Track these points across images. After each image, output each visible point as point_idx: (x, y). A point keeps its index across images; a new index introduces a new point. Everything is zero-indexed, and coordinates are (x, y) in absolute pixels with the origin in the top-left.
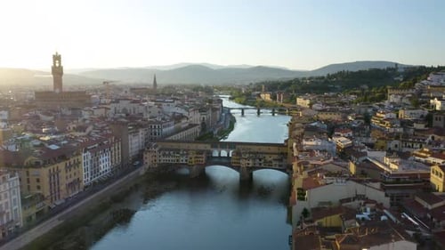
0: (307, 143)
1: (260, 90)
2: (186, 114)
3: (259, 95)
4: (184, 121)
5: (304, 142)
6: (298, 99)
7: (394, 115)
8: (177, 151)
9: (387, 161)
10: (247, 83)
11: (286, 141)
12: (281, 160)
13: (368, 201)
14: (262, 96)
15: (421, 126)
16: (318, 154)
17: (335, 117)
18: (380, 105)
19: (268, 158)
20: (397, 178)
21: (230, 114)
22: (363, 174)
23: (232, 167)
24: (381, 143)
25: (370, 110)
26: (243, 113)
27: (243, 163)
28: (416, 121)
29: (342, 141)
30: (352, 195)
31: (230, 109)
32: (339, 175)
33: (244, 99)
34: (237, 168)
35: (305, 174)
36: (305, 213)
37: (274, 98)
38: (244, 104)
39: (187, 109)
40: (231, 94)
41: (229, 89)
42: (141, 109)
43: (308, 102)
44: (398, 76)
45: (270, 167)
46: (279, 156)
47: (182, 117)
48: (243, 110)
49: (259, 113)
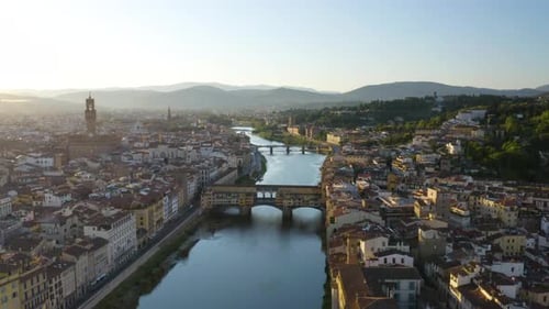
0: (337, 187)
1: (287, 122)
2: (225, 158)
3: (286, 129)
4: (224, 165)
5: (334, 186)
6: (328, 136)
7: (410, 160)
8: (229, 194)
9: (391, 199)
10: (269, 111)
11: (320, 184)
12: (316, 200)
13: (371, 222)
14: (290, 129)
15: (431, 170)
16: (344, 194)
17: (361, 160)
18: (403, 148)
19: (306, 198)
20: (395, 210)
21: (259, 153)
22: (370, 207)
23: (277, 207)
24: (392, 185)
25: (394, 153)
26: (271, 151)
27: (286, 203)
28: (428, 165)
29: (362, 184)
30: (362, 219)
31: (258, 147)
32: (355, 207)
33: (269, 134)
34: (280, 207)
35: (335, 207)
36: (335, 230)
37: (302, 132)
38: (271, 140)
39: (226, 154)
40: (253, 126)
41: (250, 119)
42: (180, 154)
43: (338, 139)
44: (436, 106)
45: (308, 206)
46: (315, 196)
47: (222, 161)
48: (271, 147)
49: (288, 151)
